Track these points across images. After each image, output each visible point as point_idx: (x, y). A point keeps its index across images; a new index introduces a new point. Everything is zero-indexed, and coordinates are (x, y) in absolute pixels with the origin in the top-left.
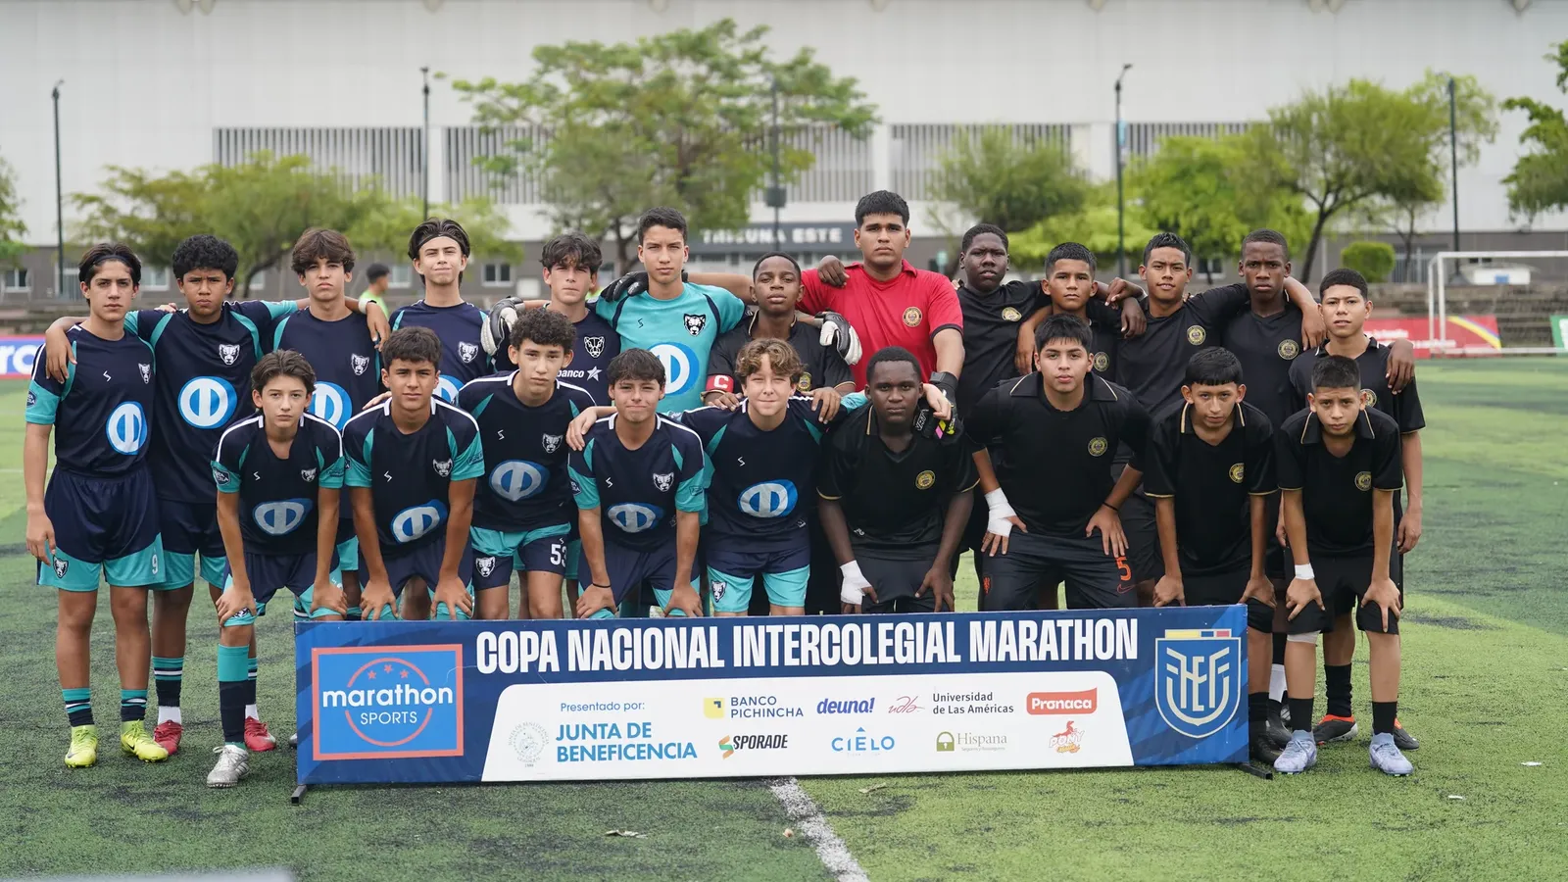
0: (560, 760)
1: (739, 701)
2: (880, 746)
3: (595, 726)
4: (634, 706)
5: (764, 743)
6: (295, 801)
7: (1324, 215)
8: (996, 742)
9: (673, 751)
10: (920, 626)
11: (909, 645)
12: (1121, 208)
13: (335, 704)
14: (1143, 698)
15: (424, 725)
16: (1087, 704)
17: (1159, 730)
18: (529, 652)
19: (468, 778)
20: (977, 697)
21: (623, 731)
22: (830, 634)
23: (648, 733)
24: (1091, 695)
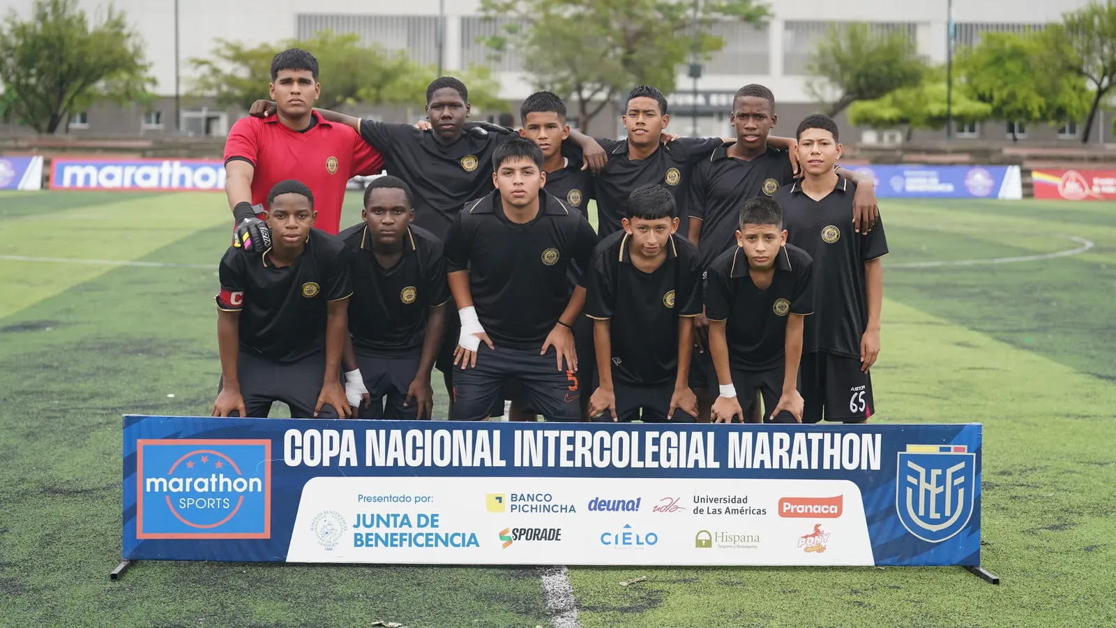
0: (356, 545)
1: (518, 498)
2: (645, 543)
3: (388, 515)
4: (424, 499)
5: (540, 536)
6: (114, 577)
7: (1101, 92)
8: (750, 539)
9: (457, 540)
10: (683, 435)
11: (673, 452)
12: (950, 83)
13: (157, 489)
14: (885, 505)
15: (234, 512)
16: (833, 509)
17: (899, 534)
18: (331, 448)
19: (276, 558)
20: (734, 500)
21: (414, 521)
22: (602, 439)
23: (435, 523)
24: (838, 501)
